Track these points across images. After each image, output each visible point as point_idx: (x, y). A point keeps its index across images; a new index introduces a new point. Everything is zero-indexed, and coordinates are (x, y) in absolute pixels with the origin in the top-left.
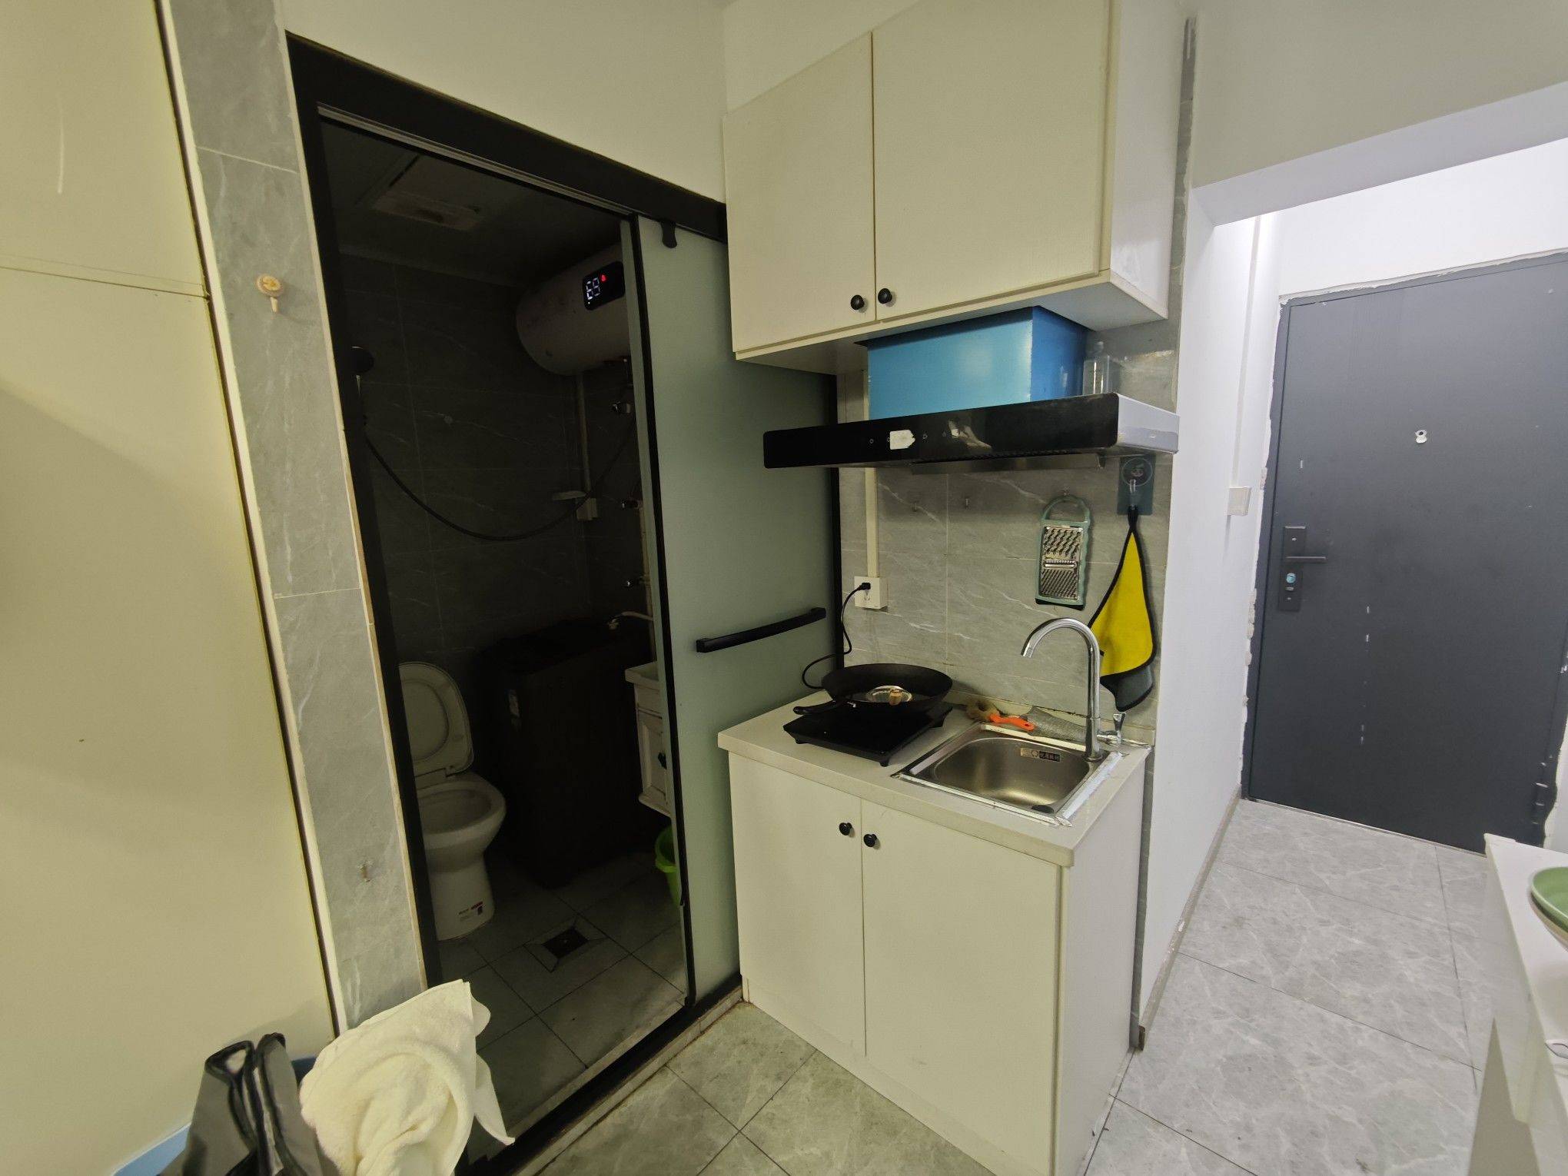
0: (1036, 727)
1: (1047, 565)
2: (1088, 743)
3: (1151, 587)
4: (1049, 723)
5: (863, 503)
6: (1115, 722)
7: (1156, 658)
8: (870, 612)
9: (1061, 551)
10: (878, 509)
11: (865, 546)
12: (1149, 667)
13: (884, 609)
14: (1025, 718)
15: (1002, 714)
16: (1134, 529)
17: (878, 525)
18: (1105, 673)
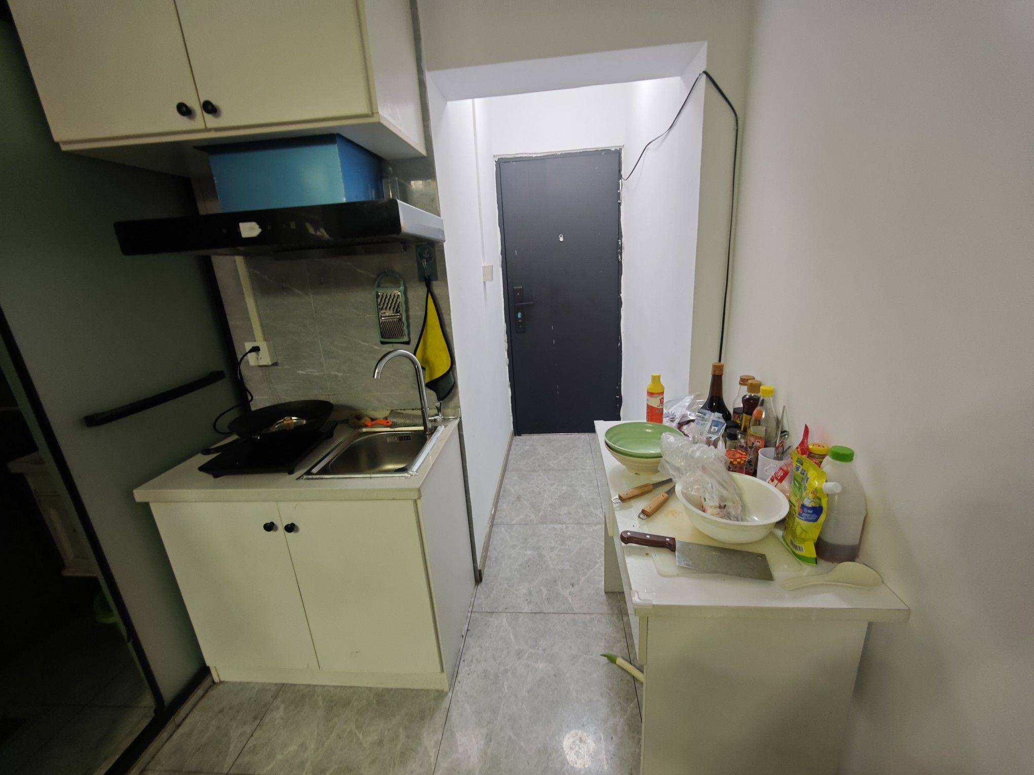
0: (393, 422)
1: (383, 318)
2: (425, 425)
3: (444, 325)
4: (401, 418)
5: (239, 285)
6: (437, 407)
7: (454, 366)
8: (264, 368)
9: (390, 308)
10: (253, 289)
11: (248, 319)
12: (451, 372)
13: (275, 364)
14: (386, 418)
15: (373, 420)
16: (430, 291)
17: (256, 301)
18: (428, 380)
